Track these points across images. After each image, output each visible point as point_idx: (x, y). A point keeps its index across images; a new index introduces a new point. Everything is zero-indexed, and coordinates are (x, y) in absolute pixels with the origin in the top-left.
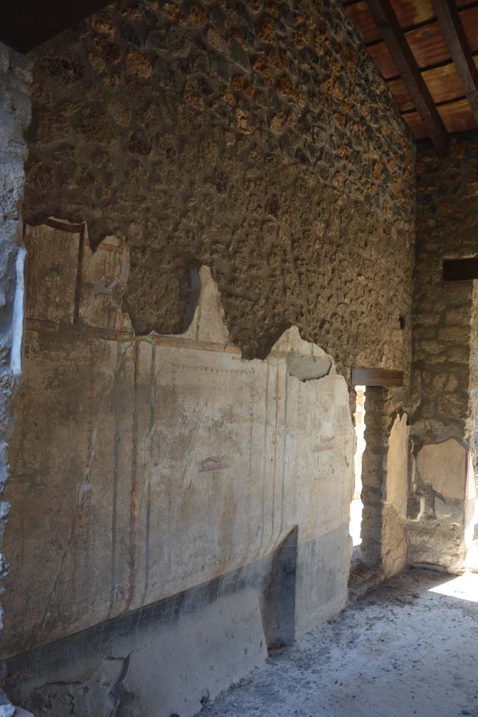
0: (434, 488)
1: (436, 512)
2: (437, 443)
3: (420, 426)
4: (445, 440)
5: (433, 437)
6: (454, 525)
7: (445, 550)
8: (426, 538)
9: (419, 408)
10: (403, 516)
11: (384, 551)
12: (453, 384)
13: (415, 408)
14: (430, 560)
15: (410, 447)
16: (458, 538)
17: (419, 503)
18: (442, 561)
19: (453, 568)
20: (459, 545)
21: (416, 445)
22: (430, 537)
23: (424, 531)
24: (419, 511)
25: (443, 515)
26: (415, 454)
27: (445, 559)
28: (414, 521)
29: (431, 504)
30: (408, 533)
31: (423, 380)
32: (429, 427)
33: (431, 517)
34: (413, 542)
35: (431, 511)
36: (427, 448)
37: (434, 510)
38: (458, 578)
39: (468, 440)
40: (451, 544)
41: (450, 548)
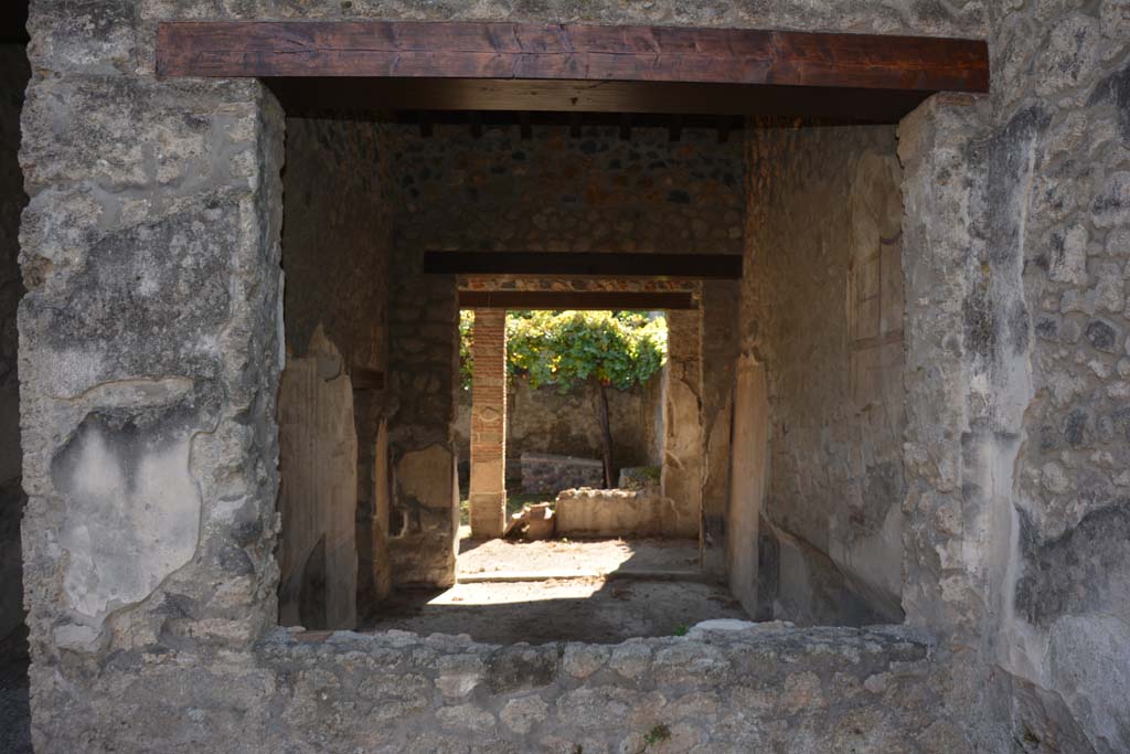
0: (419, 499)
1: (423, 525)
2: (421, 450)
3: (400, 432)
4: (428, 446)
5: (415, 444)
6: (441, 537)
7: (433, 565)
8: (411, 555)
9: (398, 413)
10: (386, 534)
11: (375, 572)
12: (435, 385)
13: (393, 413)
14: (417, 578)
15: (389, 457)
16: (446, 549)
17: (402, 518)
18: (430, 577)
19: (441, 583)
20: (446, 557)
21: (396, 455)
22: (417, 553)
23: (409, 547)
24: (402, 526)
25: (430, 527)
26: (396, 464)
27: (434, 574)
28: (398, 537)
29: (415, 517)
30: (392, 553)
31: (402, 381)
32: (410, 433)
33: (414, 532)
34: (397, 561)
35: (416, 524)
36: (409, 456)
37: (419, 523)
38: (449, 591)
39: (451, 444)
40: (439, 557)
41: (438, 562)
